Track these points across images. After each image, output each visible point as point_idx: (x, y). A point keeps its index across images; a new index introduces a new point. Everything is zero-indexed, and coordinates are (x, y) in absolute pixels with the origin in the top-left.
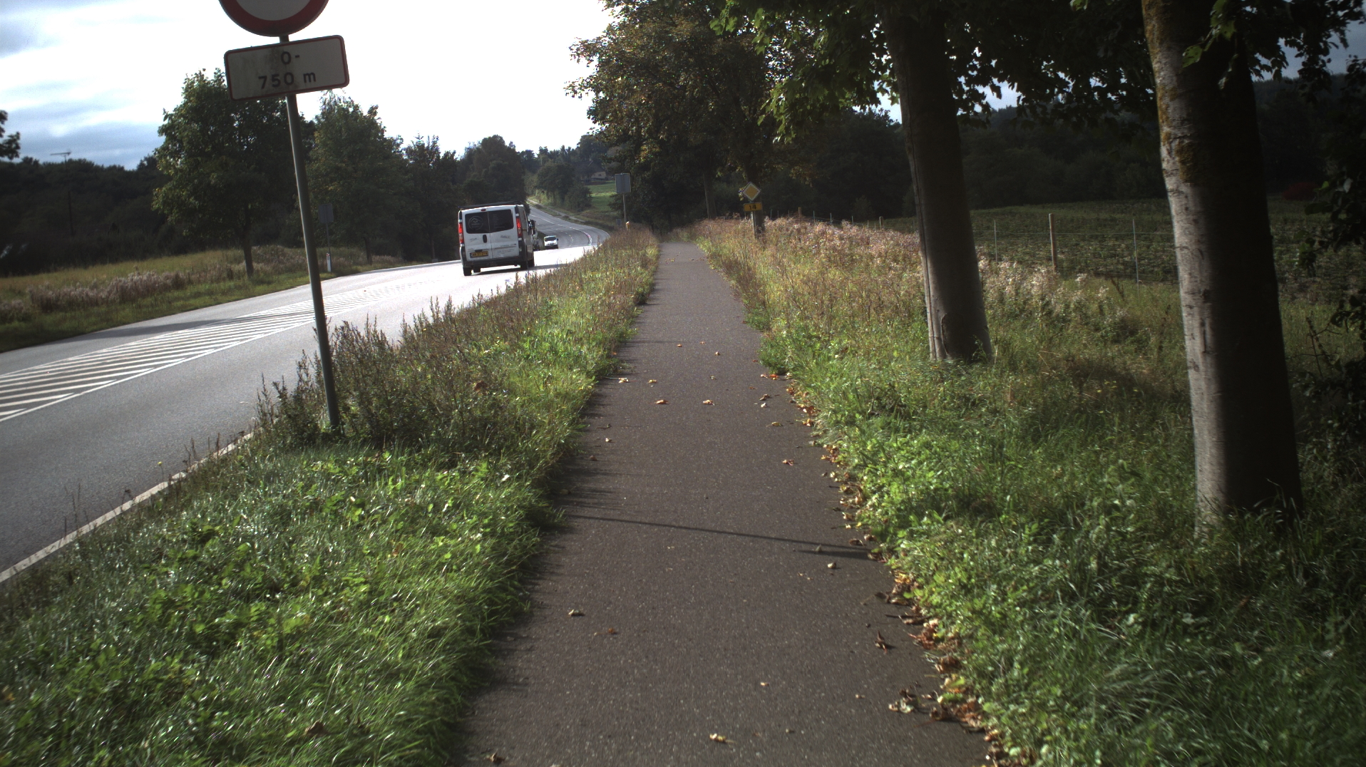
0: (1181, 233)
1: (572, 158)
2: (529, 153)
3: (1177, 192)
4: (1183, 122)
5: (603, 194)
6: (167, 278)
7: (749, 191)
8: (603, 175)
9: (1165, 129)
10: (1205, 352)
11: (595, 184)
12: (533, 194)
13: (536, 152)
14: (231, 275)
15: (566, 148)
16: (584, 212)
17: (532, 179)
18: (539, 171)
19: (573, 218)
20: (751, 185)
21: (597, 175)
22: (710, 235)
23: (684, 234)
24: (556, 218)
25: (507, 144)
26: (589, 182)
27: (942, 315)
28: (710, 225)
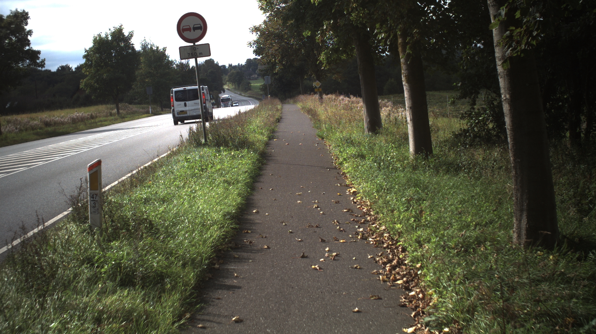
0: (406, 94)
1: (243, 69)
2: (224, 66)
3: (405, 85)
4: (406, 70)
5: (256, 84)
6: (88, 115)
7: (317, 84)
8: (256, 76)
9: (403, 71)
10: (410, 120)
11: (253, 80)
12: (226, 84)
13: (227, 66)
14: (111, 115)
15: (240, 64)
16: (248, 92)
17: (226, 77)
18: (229, 74)
19: (243, 94)
20: (318, 82)
21: (253, 76)
22: (302, 101)
23: (291, 101)
24: (236, 95)
25: (216, 62)
26: (250, 79)
27: (368, 120)
28: (302, 97)
